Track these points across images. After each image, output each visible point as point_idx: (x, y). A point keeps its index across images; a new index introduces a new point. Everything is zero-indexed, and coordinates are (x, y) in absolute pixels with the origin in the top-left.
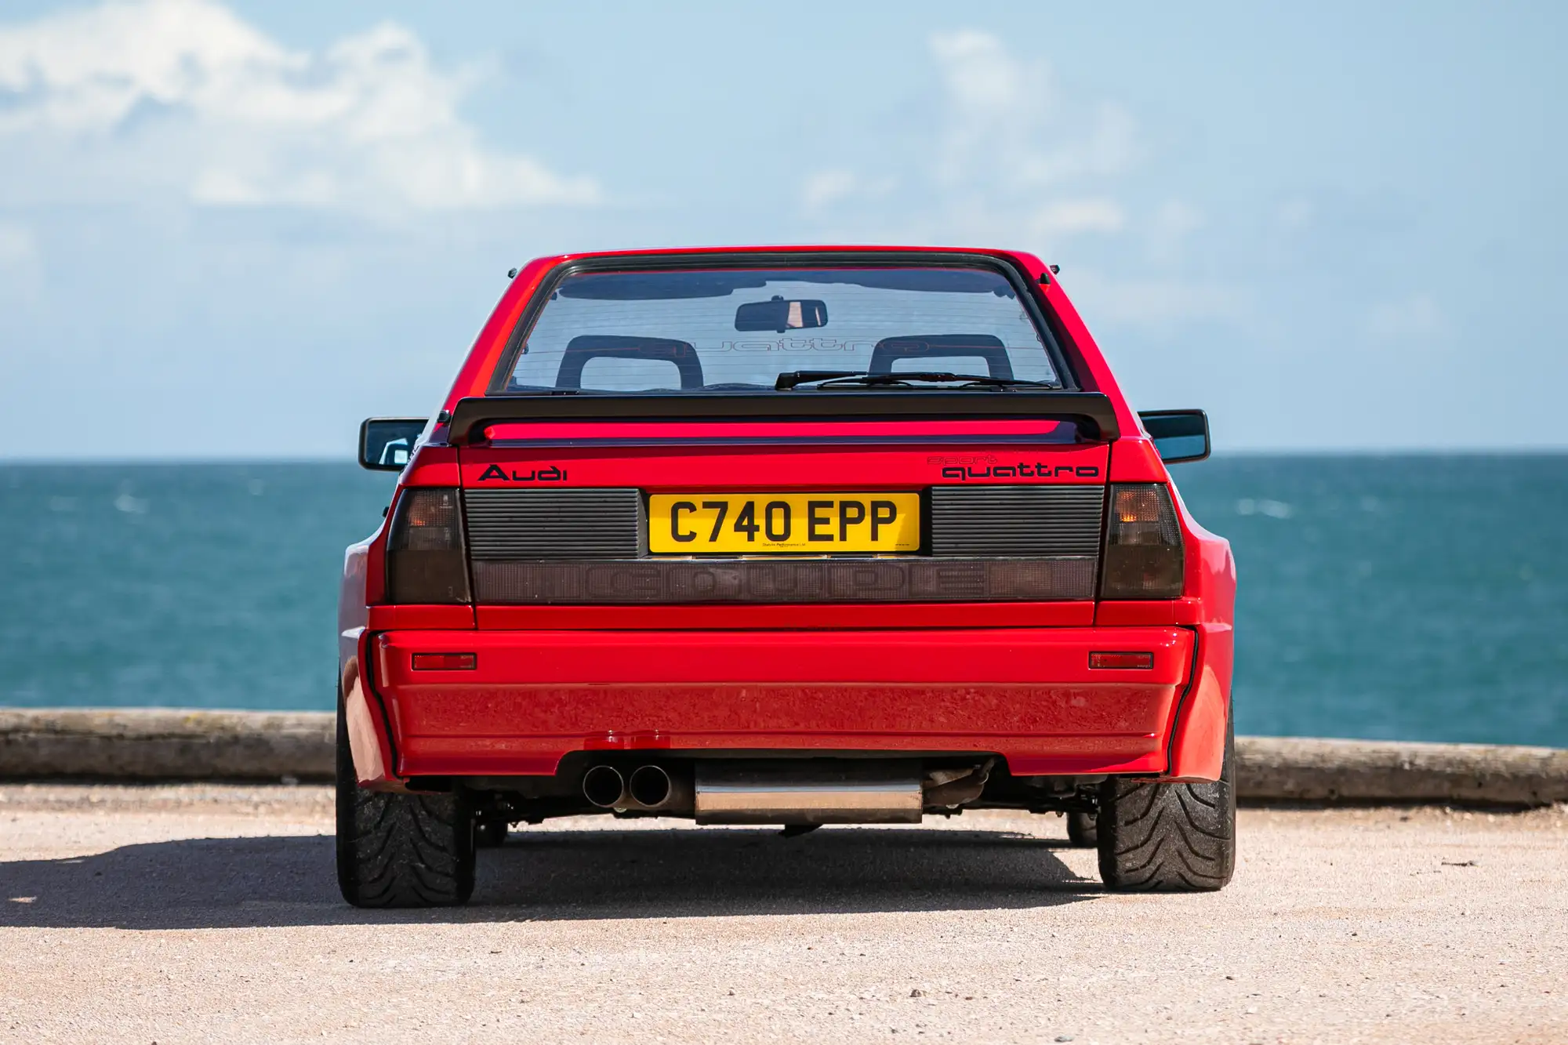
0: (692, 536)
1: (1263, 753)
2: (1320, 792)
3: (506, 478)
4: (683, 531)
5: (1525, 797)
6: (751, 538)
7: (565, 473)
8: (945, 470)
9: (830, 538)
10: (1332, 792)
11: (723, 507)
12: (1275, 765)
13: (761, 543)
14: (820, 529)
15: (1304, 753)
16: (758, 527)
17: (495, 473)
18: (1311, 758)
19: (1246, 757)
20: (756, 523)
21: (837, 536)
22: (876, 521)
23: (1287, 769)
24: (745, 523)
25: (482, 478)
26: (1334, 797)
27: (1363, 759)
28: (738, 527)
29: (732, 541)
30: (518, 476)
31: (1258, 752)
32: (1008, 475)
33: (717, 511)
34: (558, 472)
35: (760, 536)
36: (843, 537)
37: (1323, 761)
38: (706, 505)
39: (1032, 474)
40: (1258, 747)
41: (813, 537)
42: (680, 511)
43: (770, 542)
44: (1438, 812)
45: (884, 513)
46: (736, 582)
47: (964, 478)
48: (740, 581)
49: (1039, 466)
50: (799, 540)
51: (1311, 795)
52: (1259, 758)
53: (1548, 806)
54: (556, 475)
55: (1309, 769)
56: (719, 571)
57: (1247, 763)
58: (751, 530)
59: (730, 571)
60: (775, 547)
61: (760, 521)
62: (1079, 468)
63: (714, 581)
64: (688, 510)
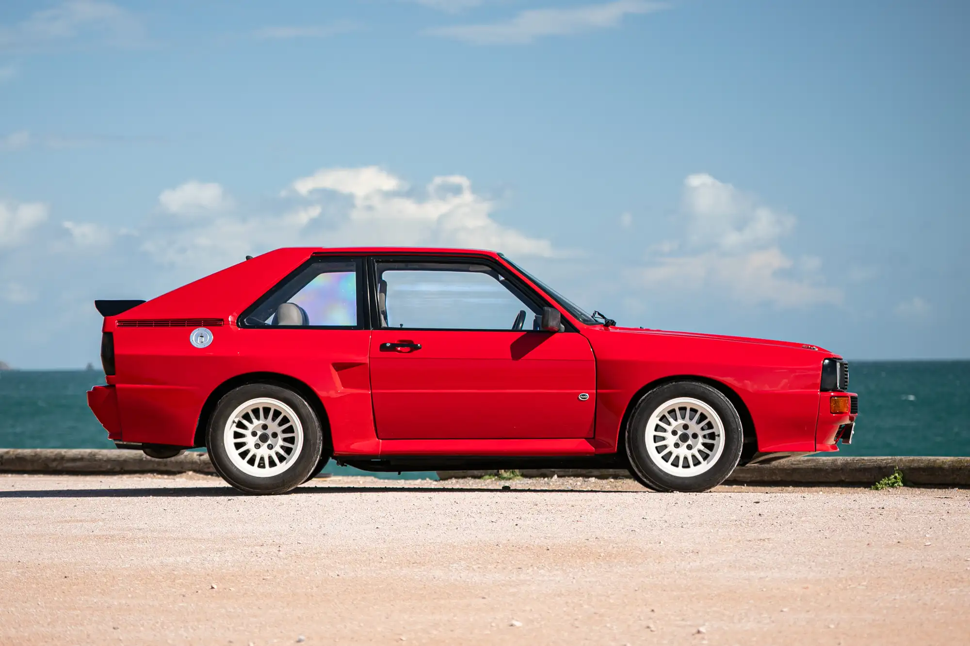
1: (102, 455)
2: (118, 469)
5: (178, 469)
10: (122, 469)
12: (105, 459)
15: (114, 455)
18: (116, 456)
19: (97, 456)
23: (109, 460)
26: (123, 471)
27: (131, 457)
31: (100, 455)
37: (119, 458)
40: (100, 453)
44: (152, 475)
51: (115, 470)
52: (100, 457)
53: (185, 472)
55: (114, 461)
57: (97, 459)
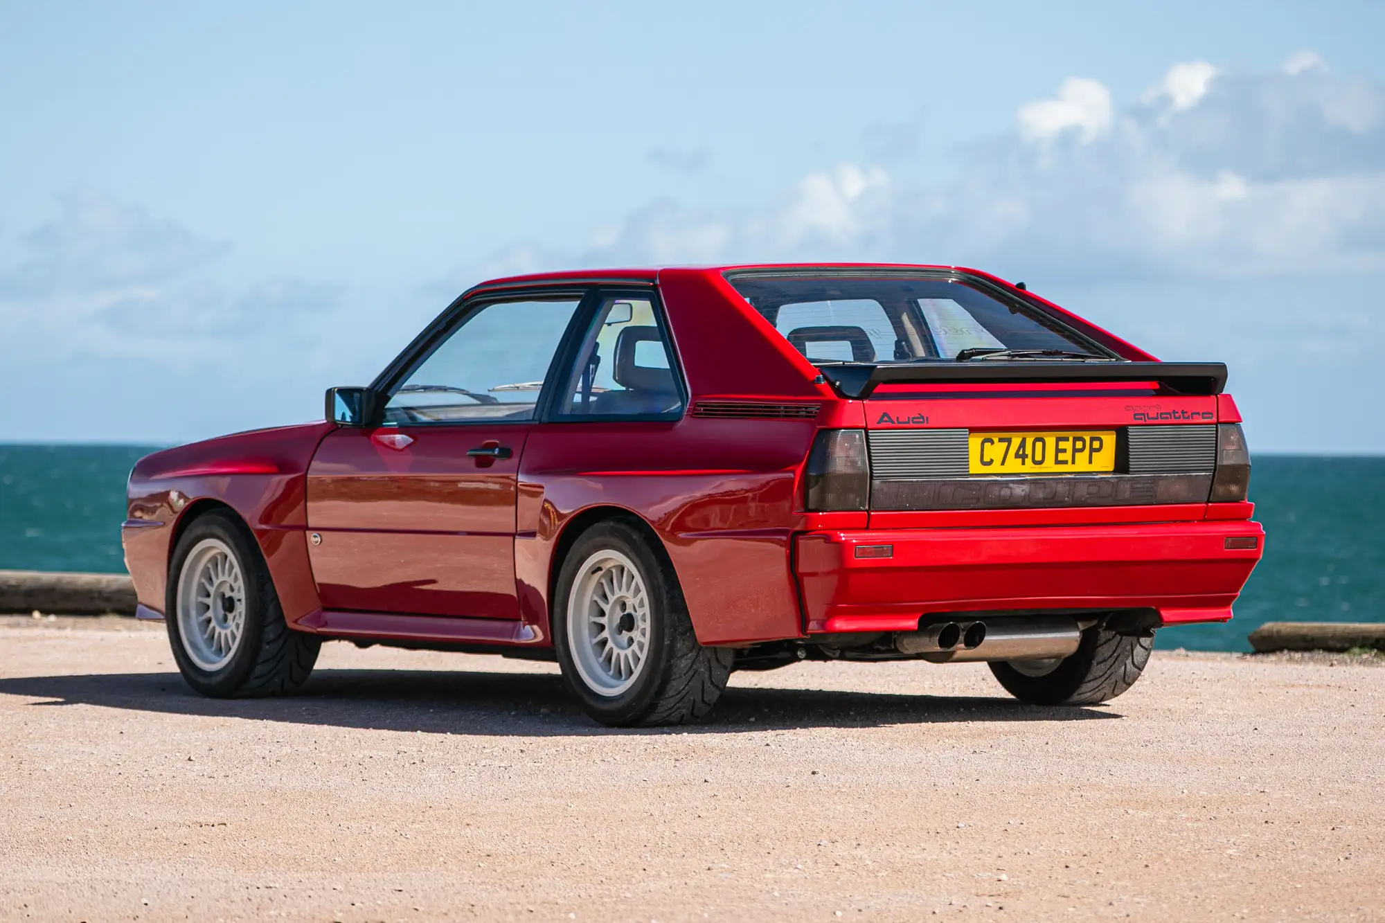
0: (991, 461)
3: (893, 422)
4: (986, 459)
6: (1023, 463)
7: (927, 418)
8: (1135, 415)
9: (1065, 462)
11: (1009, 441)
13: (1029, 467)
14: (1061, 457)
16: (1027, 455)
17: (886, 418)
20: (1026, 453)
21: (1070, 462)
22: (1092, 450)
24: (1021, 452)
25: (879, 423)
28: (1017, 456)
29: (1013, 465)
30: (900, 420)
32: (1167, 418)
33: (1006, 444)
34: (923, 418)
35: (1029, 461)
36: (1073, 462)
38: (1001, 440)
39: (1180, 418)
41: (1057, 462)
42: (986, 444)
43: (1034, 465)
45: (1096, 444)
46: (1023, 493)
47: (1145, 421)
48: (1026, 493)
49: (1183, 412)
50: (1049, 466)
54: (922, 420)
56: (1015, 486)
58: (1024, 457)
59: (1020, 486)
60: (1037, 469)
61: (1029, 451)
62: (1203, 413)
63: (1011, 494)
64: (990, 444)
